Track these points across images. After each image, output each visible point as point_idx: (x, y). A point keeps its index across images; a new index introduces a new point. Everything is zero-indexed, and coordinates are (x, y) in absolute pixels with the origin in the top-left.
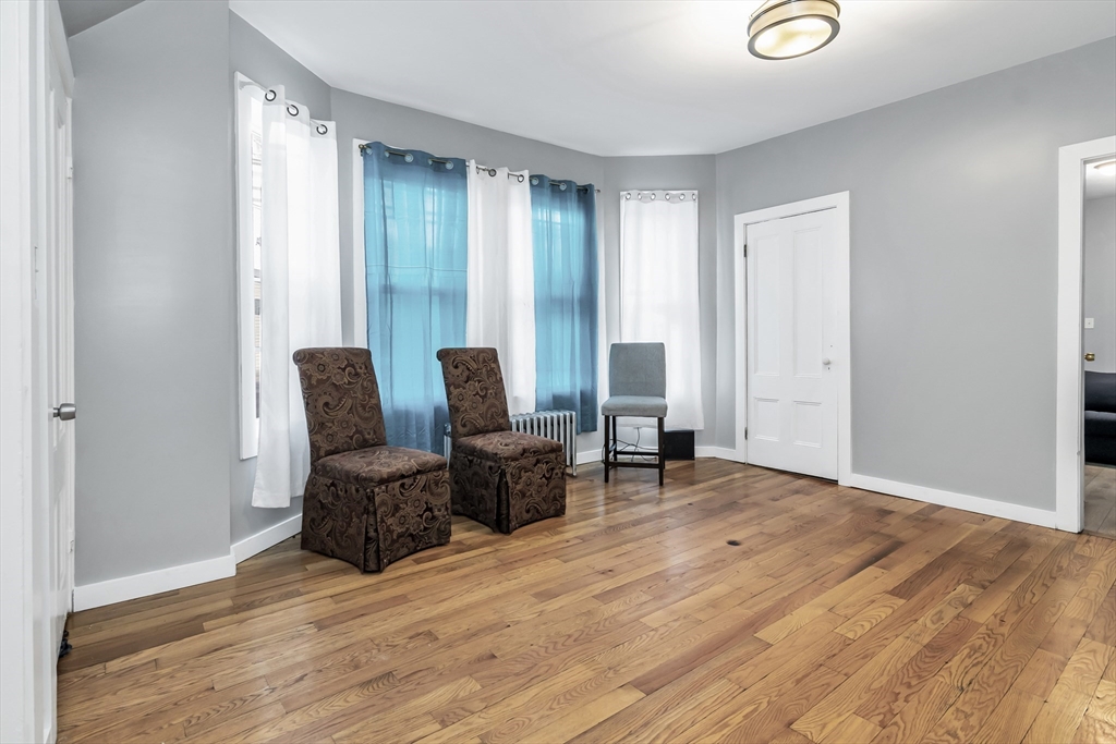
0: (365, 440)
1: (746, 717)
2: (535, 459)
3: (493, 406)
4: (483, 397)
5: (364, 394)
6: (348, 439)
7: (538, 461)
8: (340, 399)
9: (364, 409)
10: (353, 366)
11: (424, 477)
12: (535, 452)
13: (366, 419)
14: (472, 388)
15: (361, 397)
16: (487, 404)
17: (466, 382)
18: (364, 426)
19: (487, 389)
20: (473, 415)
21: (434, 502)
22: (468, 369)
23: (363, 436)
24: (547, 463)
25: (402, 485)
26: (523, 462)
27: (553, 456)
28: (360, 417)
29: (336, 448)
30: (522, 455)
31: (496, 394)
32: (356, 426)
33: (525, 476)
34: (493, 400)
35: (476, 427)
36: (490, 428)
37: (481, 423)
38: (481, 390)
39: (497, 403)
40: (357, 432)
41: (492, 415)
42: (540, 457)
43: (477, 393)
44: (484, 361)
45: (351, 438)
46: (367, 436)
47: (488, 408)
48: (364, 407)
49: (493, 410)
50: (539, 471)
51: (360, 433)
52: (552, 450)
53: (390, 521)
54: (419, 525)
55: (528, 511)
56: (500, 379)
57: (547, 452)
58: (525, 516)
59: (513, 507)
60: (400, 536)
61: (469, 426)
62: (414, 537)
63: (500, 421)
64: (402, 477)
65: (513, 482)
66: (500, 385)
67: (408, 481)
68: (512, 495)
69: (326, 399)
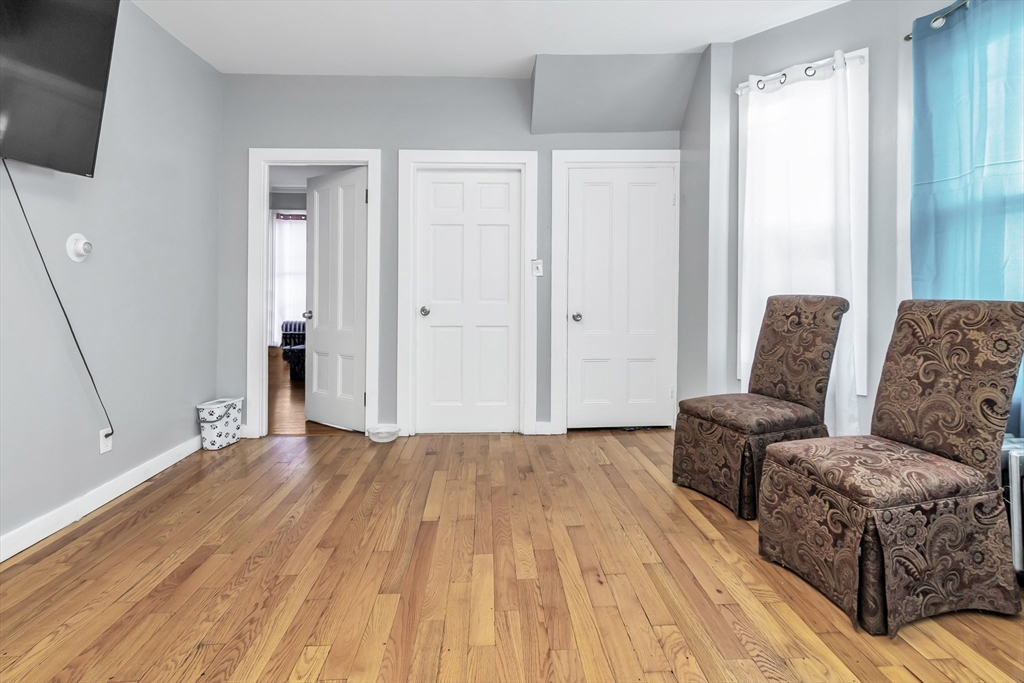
0: (787, 392)
1: (362, 539)
3: (944, 407)
4: (925, 386)
5: (800, 345)
6: (772, 385)
7: (813, 491)
8: (775, 346)
9: (795, 361)
10: (799, 315)
11: (720, 429)
12: (810, 473)
14: (909, 365)
15: (795, 347)
16: (929, 400)
17: (903, 354)
18: (788, 375)
19: (938, 374)
20: (897, 408)
21: (731, 462)
22: (914, 334)
23: (787, 387)
24: (832, 506)
25: (701, 425)
26: (791, 474)
27: (845, 501)
29: (761, 389)
30: (791, 462)
31: (958, 388)
32: (782, 375)
37: (908, 426)
38: (926, 373)
40: (782, 381)
41: (936, 423)
42: (819, 486)
43: (917, 377)
44: (956, 324)
45: (775, 385)
46: (791, 390)
47: (930, 408)
48: (795, 358)
49: (941, 414)
50: (817, 508)
51: (785, 384)
52: (841, 489)
53: (691, 450)
54: (719, 476)
55: (801, 557)
56: (987, 363)
57: (830, 486)
58: (797, 562)
59: (771, 526)
60: (701, 471)
61: (886, 421)
62: (715, 484)
63: (953, 440)
64: (698, 416)
65: (772, 491)
66: (981, 376)
67: (707, 425)
68: (770, 509)
69: (765, 343)
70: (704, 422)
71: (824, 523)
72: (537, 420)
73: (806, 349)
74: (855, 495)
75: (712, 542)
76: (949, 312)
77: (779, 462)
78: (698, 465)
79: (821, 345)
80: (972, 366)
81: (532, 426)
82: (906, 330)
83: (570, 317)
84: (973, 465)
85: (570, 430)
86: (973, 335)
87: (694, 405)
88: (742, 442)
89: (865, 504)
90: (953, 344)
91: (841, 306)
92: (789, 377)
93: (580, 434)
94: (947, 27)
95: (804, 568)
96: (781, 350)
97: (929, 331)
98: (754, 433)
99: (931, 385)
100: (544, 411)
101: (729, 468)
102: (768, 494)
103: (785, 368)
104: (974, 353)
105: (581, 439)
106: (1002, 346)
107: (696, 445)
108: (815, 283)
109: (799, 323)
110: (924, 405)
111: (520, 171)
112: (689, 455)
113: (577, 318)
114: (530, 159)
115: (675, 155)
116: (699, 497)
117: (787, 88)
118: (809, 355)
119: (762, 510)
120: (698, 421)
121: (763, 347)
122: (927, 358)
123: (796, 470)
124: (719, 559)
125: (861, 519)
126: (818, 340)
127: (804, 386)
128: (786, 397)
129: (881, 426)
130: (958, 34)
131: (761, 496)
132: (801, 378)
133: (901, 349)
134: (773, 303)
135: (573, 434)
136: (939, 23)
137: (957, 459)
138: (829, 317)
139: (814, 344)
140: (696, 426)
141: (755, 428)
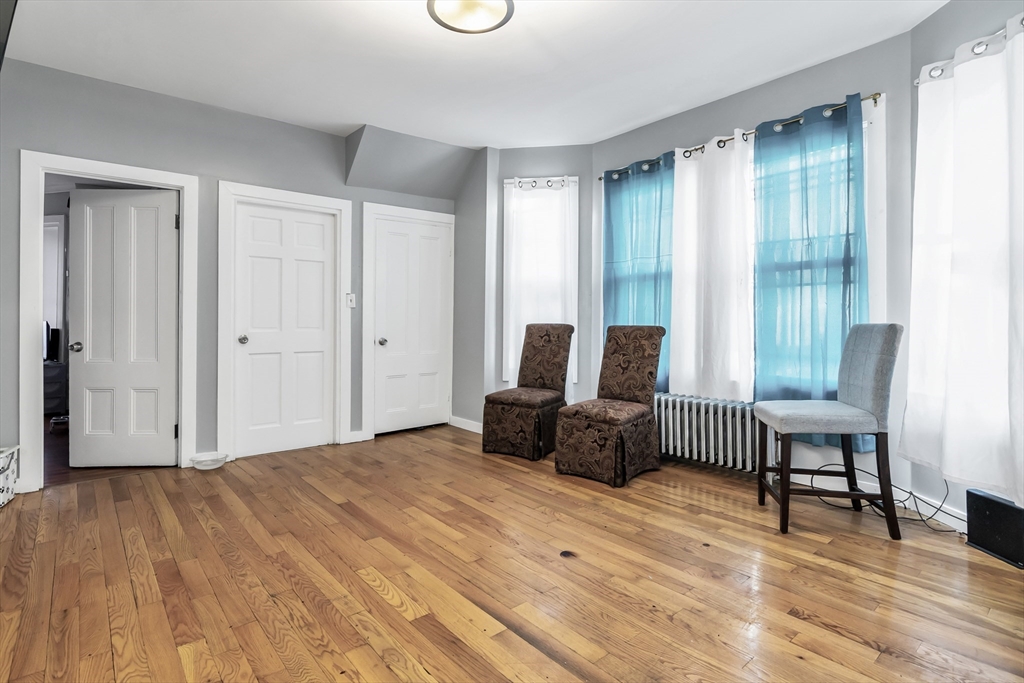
0: (544, 384)
2: (587, 423)
4: (624, 369)
5: (550, 354)
6: (534, 381)
7: (589, 426)
10: (549, 336)
11: (518, 409)
12: (587, 417)
13: (549, 370)
14: (616, 359)
16: (626, 376)
19: (629, 362)
20: (611, 382)
21: (526, 428)
22: (617, 343)
24: (599, 431)
25: (503, 408)
26: (575, 421)
27: (606, 427)
28: (545, 369)
30: (575, 415)
31: (638, 368)
32: (540, 373)
33: (577, 434)
34: (633, 373)
35: (611, 392)
36: (626, 396)
37: (617, 390)
38: (624, 362)
39: (637, 376)
40: (541, 377)
41: (629, 386)
42: (592, 423)
43: (620, 365)
44: (636, 337)
45: (536, 381)
46: (547, 381)
47: (626, 380)
48: (548, 362)
49: (631, 382)
50: (591, 435)
51: (543, 378)
52: (605, 421)
53: (495, 427)
54: (516, 438)
55: (581, 465)
56: (649, 355)
57: (599, 421)
58: (578, 468)
59: (563, 454)
60: (502, 439)
61: (606, 390)
62: (513, 445)
63: (637, 393)
64: (502, 403)
65: (564, 434)
66: (647, 361)
67: (507, 407)
68: (562, 444)
69: (527, 354)
70: (506, 407)
71: (596, 441)
72: (352, 430)
73: (555, 356)
74: (612, 422)
75: (528, 473)
76: (632, 332)
77: (567, 416)
78: (501, 435)
79: (563, 353)
80: (643, 357)
81: (347, 436)
82: (613, 341)
83: (377, 342)
84: (646, 403)
85: (376, 435)
86: (643, 342)
87: (497, 397)
88: (534, 413)
89: (617, 425)
90: (635, 347)
91: (570, 329)
92: (545, 374)
93: (387, 437)
94: (619, 180)
95: (582, 470)
96: (539, 358)
97: (624, 342)
98: (540, 407)
99: (627, 368)
100: (357, 422)
101: (524, 432)
102: (561, 436)
103: (542, 369)
104: (644, 351)
105: (387, 442)
106: (654, 346)
107: (499, 422)
108: (553, 316)
109: (550, 341)
110: (623, 379)
111: (334, 215)
112: (494, 431)
113: (382, 343)
114: (345, 207)
115: (451, 218)
116: (503, 456)
117: (535, 190)
118: (556, 360)
119: (558, 446)
120: (500, 407)
121: (527, 357)
122: (624, 355)
123: (578, 419)
124: (539, 479)
125: (615, 432)
126: (561, 350)
127: (554, 379)
128: (544, 386)
129: (603, 393)
130: (625, 185)
131: (557, 438)
132: (553, 374)
133: (612, 351)
134: (529, 328)
135: (380, 438)
136: (616, 177)
137: (639, 402)
138: (566, 336)
139: (559, 353)
140: (499, 410)
141: (540, 404)
